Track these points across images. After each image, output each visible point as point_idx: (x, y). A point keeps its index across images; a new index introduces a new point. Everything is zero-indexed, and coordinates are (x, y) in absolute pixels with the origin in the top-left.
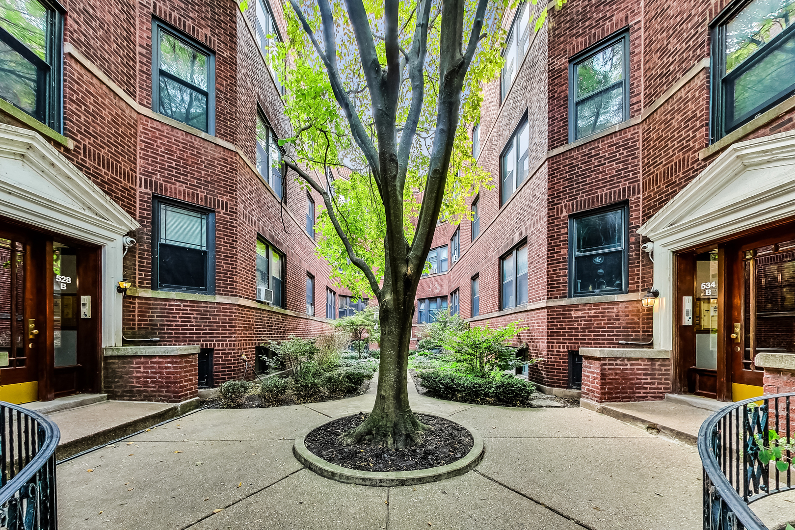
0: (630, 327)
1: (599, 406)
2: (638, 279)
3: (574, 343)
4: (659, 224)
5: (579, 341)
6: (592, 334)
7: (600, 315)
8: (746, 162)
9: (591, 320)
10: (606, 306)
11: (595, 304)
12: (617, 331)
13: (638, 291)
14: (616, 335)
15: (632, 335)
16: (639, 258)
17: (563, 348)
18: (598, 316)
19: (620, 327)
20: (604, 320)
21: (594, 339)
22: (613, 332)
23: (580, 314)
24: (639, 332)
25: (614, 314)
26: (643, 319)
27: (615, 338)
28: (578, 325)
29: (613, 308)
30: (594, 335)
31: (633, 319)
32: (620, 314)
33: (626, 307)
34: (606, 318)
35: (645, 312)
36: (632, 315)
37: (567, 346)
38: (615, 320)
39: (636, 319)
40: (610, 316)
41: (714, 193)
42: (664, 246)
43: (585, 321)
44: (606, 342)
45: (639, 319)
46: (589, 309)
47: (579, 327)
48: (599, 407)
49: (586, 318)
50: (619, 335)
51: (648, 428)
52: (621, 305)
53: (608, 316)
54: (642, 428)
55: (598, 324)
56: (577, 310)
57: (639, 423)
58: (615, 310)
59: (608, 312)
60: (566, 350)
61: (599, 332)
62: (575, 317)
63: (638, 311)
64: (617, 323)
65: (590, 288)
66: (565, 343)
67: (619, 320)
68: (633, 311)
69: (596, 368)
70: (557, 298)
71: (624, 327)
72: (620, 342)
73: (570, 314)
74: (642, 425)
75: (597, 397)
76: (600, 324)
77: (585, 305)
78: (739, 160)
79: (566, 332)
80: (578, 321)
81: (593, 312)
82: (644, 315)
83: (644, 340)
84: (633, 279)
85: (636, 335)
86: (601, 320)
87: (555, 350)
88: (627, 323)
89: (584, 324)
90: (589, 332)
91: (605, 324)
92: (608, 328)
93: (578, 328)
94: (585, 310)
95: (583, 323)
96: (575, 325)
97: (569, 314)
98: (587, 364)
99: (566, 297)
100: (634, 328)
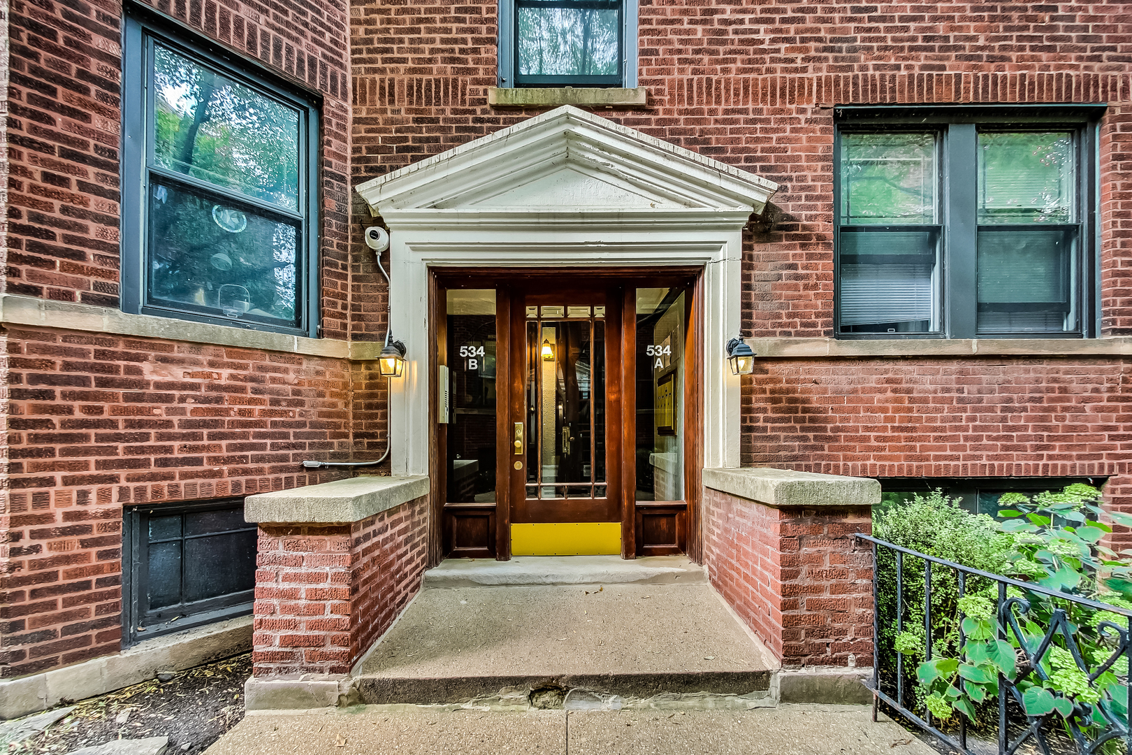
0: (328, 425)
1: (345, 683)
2: (345, 307)
3: (153, 477)
4: (412, 193)
5: (177, 470)
6: (224, 443)
7: (249, 385)
8: (575, 152)
9: (219, 400)
10: (267, 362)
11: (231, 349)
12: (296, 435)
13: (344, 336)
14: (294, 446)
15: (330, 445)
16: (345, 258)
17: (104, 497)
18: (243, 390)
19: (303, 425)
20: (261, 402)
21: (227, 461)
22: (286, 436)
23: (177, 374)
24: (346, 436)
25: (289, 388)
26: (356, 406)
27: (291, 452)
28: (170, 411)
29: (286, 371)
30: (230, 448)
31: (334, 405)
32: (305, 388)
33: (318, 373)
34: (267, 397)
35: (363, 391)
36: (333, 395)
37: (123, 492)
38: (291, 403)
39: (341, 406)
40: (278, 393)
41: (517, 180)
42: (416, 247)
43: (197, 399)
44: (266, 466)
45: (346, 405)
46: (212, 364)
47: (175, 419)
48: (346, 688)
49: (203, 392)
50: (302, 446)
51: (531, 696)
52: (305, 365)
53: (271, 392)
54: (517, 702)
55: (241, 413)
56: (165, 360)
57: (505, 694)
58: (291, 377)
59: (274, 380)
60: (116, 505)
61: (245, 436)
62: (158, 385)
63: (345, 385)
64: (295, 414)
65: (200, 298)
66: (113, 479)
67: (301, 403)
68: (334, 385)
69: (332, 560)
70: (68, 296)
71: (313, 425)
72: (307, 463)
73: (139, 371)
74: (515, 695)
75: (337, 656)
76: (250, 413)
77: (197, 345)
78: (564, 141)
79: (118, 437)
80: (169, 399)
81: (226, 372)
82: (357, 396)
83: (358, 455)
84: (334, 304)
85: (341, 445)
86: (251, 401)
87: (59, 513)
88: (321, 414)
89: (194, 411)
90: (212, 437)
91: (263, 413)
92: (274, 424)
93: (169, 424)
94: (196, 363)
95: (190, 405)
96: (160, 411)
97: (129, 370)
98: (281, 551)
99: (113, 303)
100: (337, 426)
